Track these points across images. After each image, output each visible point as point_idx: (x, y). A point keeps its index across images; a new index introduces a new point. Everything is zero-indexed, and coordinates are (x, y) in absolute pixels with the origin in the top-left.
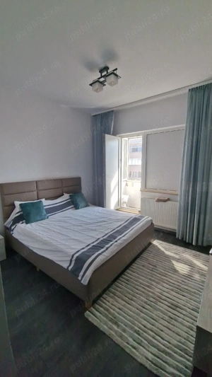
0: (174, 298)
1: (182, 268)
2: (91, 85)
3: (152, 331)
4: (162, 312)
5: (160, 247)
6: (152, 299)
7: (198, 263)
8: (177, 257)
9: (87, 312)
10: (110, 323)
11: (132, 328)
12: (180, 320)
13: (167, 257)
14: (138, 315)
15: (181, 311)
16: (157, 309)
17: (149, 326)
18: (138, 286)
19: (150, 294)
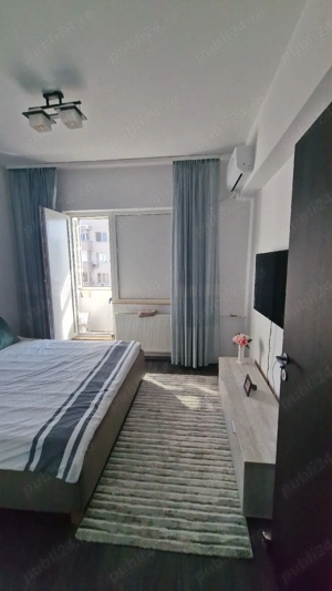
0: (196, 444)
1: (191, 402)
2: (26, 114)
3: (185, 501)
4: (189, 469)
5: (155, 382)
6: (171, 459)
7: (206, 389)
8: (181, 389)
9: (80, 530)
10: (126, 525)
11: (159, 513)
12: (211, 468)
13: (169, 392)
14: (161, 489)
15: (208, 456)
16: (181, 469)
17: (180, 496)
18: (146, 448)
19: (166, 452)
